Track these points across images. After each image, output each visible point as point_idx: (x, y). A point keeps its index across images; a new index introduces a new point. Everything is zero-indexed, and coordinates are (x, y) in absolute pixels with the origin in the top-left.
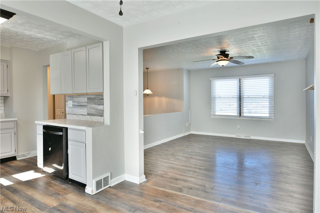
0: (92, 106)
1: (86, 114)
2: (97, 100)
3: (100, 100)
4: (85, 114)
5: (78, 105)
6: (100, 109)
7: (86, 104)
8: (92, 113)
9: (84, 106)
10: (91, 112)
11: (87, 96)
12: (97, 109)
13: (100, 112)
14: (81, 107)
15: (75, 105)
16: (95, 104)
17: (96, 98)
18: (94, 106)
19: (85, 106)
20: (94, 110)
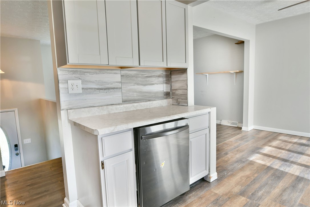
0: (133, 87)
1: (121, 102)
2: (140, 79)
3: (147, 78)
4: (117, 103)
5: (101, 87)
6: (146, 91)
7: (119, 85)
8: (133, 98)
9: (114, 88)
10: (130, 98)
11: (119, 72)
12: (141, 92)
13: (145, 95)
14: (105, 91)
15: (92, 89)
16: (138, 84)
17: (139, 75)
18: (136, 87)
19: (117, 88)
20: (135, 94)
